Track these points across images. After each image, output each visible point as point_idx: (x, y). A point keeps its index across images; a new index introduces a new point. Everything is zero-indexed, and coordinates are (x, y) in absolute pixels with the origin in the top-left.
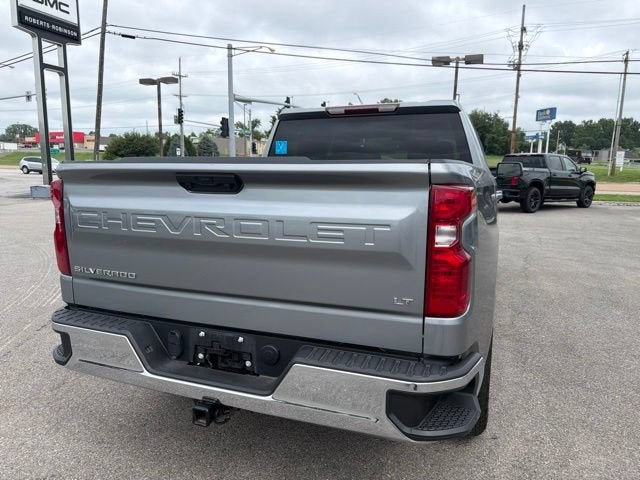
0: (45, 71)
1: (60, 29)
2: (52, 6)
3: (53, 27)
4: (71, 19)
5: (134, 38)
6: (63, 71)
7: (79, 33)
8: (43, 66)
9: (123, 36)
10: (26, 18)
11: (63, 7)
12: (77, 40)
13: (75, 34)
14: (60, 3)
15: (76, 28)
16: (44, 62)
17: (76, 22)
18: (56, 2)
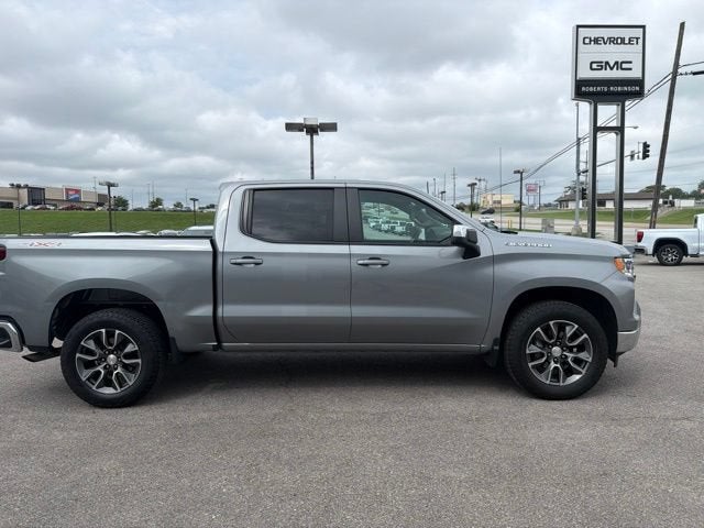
0: (599, 135)
1: (619, 89)
2: (612, 69)
3: (612, 88)
4: (635, 74)
6: (620, 130)
7: (642, 87)
8: (596, 129)
9: (695, 74)
10: (583, 89)
11: (624, 66)
12: (639, 94)
13: (637, 88)
14: (622, 62)
15: (640, 83)
16: (598, 125)
17: (640, 75)
18: (616, 63)
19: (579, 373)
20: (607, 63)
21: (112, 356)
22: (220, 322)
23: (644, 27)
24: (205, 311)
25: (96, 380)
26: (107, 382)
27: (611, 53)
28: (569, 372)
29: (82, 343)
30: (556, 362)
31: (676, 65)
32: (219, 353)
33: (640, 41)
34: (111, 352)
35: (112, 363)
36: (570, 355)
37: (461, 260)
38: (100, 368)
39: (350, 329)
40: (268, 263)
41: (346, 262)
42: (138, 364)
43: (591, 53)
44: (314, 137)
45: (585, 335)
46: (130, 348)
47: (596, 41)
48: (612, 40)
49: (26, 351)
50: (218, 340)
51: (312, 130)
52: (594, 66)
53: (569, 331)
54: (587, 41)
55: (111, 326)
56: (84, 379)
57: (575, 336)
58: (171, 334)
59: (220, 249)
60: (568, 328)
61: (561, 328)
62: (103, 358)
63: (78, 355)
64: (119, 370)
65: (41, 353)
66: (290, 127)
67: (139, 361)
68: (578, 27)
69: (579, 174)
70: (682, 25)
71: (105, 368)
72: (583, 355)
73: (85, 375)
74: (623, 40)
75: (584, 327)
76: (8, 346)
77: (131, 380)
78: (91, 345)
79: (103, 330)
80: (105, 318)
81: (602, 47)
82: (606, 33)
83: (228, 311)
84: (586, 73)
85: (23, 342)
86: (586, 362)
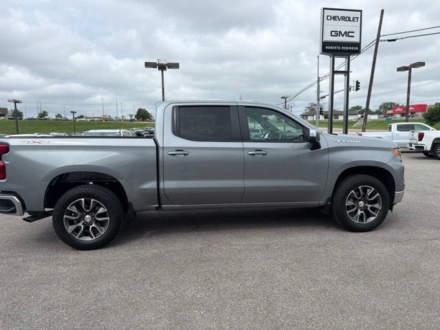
0: (335, 75)
1: (347, 48)
2: (343, 36)
3: (343, 48)
4: (356, 39)
5: (395, 40)
6: (347, 73)
7: (359, 47)
8: (334, 72)
9: (389, 41)
10: (327, 47)
11: (350, 34)
12: (358, 52)
13: (357, 48)
14: (349, 32)
15: (358, 45)
16: (335, 70)
17: (358, 41)
18: (346, 32)
19: (375, 216)
20: (340, 32)
21: (87, 216)
22: (161, 192)
23: (361, 11)
24: (152, 185)
25: (78, 232)
26: (86, 233)
27: (343, 26)
28: (369, 215)
29: (68, 208)
30: (361, 210)
31: (379, 35)
32: (160, 212)
33: (359, 19)
34: (88, 214)
35: (88, 221)
36: (369, 206)
37: (309, 151)
38: (80, 224)
39: (243, 194)
40: (192, 154)
41: (241, 153)
42: (107, 220)
43: (332, 26)
44: (164, 72)
45: (378, 194)
46: (101, 210)
47: (334, 18)
48: (343, 18)
49: (27, 215)
50: (160, 204)
51: (162, 67)
52: (333, 34)
53: (369, 192)
54: (329, 18)
55: (88, 196)
56: (70, 232)
57: (372, 195)
58: (130, 200)
59: (161, 145)
60: (368, 190)
61: (365, 190)
62: (83, 217)
63: (65, 216)
64: (93, 225)
65: (35, 216)
66: (148, 65)
67: (108, 218)
68: (324, 9)
69: (319, 100)
70: (383, 11)
71: (83, 224)
72: (376, 206)
73: (70, 229)
74: (349, 18)
75: (377, 190)
76: (14, 212)
77: (103, 231)
78: (74, 209)
79: (83, 199)
80: (83, 191)
81: (337, 22)
82: (340, 14)
83: (167, 185)
84: (328, 38)
85: (24, 208)
86: (378, 209)
